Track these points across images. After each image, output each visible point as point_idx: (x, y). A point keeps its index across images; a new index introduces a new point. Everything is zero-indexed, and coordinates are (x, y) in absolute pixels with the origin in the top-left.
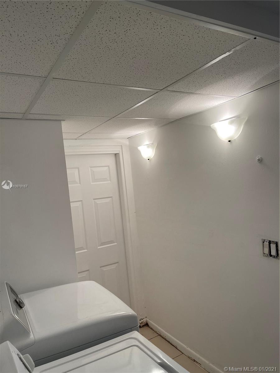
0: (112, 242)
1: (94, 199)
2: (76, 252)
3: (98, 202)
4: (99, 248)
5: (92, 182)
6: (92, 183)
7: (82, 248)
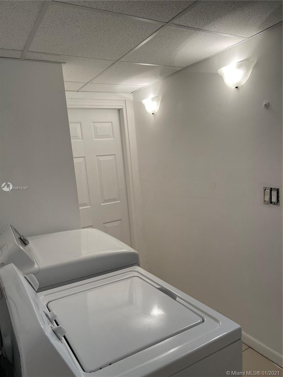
0: (115, 200)
1: (97, 156)
2: (80, 208)
3: (101, 158)
4: (102, 204)
5: (95, 138)
6: (94, 140)
7: (85, 205)
